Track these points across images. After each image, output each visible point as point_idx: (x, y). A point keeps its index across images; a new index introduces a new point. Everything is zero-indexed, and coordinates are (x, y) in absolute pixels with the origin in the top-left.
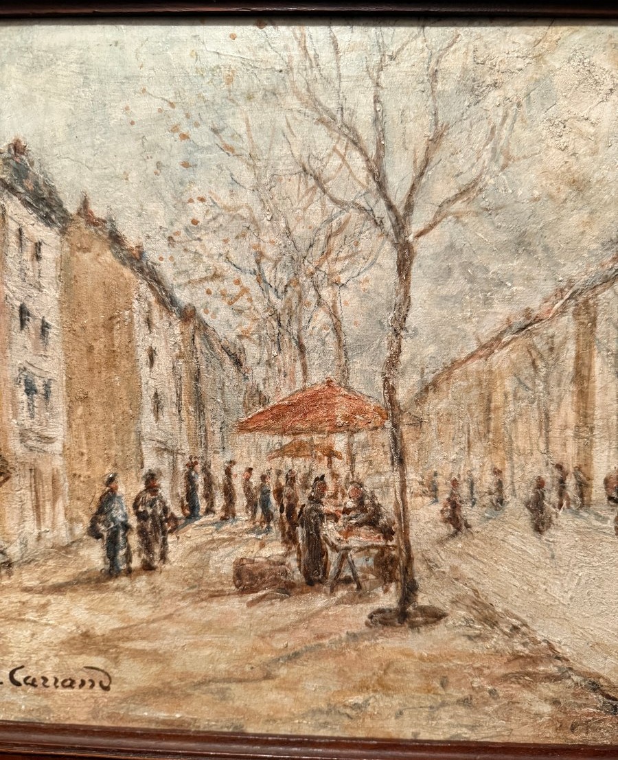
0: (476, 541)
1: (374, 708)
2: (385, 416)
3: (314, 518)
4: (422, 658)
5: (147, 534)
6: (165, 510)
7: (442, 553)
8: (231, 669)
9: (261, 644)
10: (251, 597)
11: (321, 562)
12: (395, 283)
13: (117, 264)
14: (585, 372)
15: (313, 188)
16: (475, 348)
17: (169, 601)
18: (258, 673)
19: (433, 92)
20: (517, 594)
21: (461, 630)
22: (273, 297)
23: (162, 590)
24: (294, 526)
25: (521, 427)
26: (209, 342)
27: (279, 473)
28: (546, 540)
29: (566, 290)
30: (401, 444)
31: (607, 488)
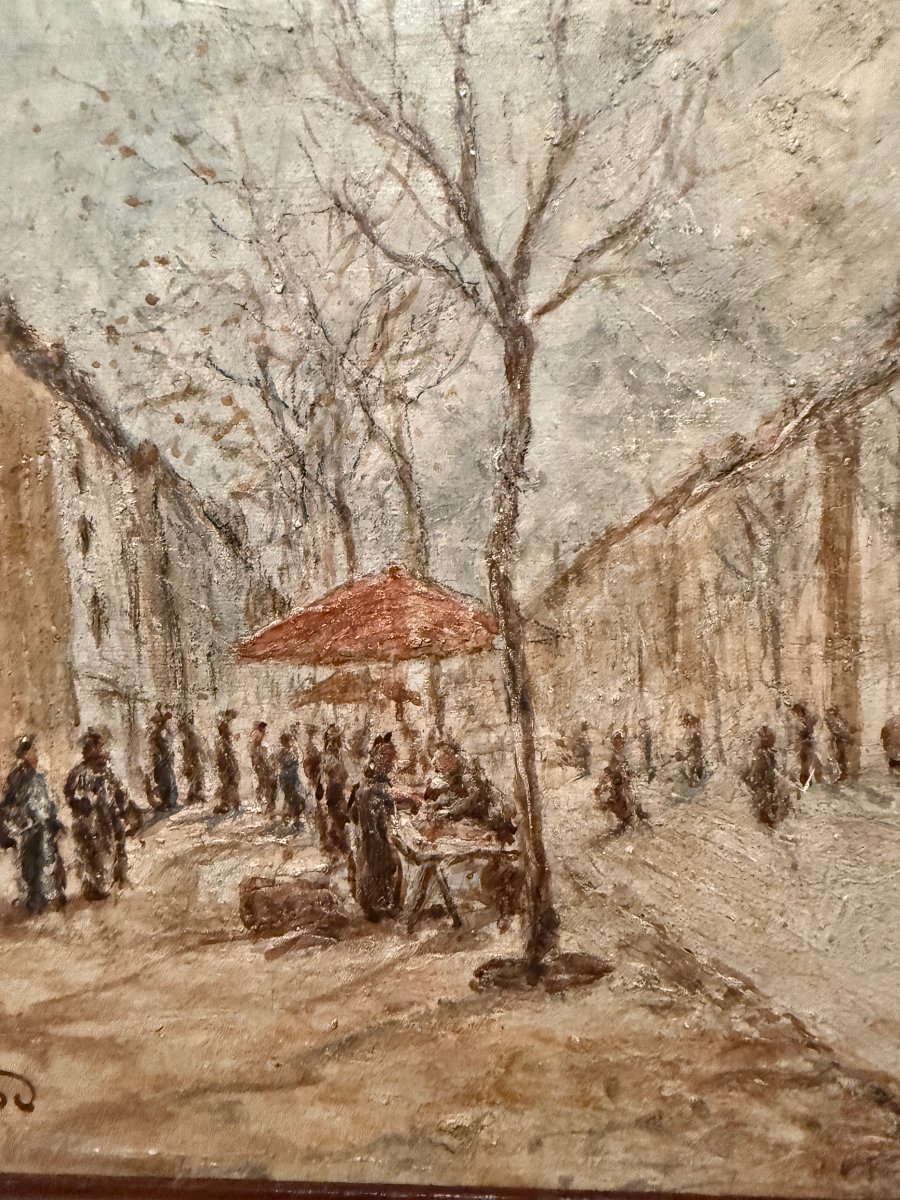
0: (657, 840)
1: (491, 1132)
2: (494, 629)
3: (376, 807)
4: (570, 1045)
5: (90, 837)
6: (120, 796)
7: (600, 862)
8: (242, 1069)
9: (291, 1023)
10: (272, 943)
11: (391, 884)
12: (504, 397)
13: (21, 376)
14: (840, 543)
15: (354, 235)
16: (647, 506)
17: (131, 952)
18: (289, 1074)
19: (559, 58)
20: (732, 930)
21: (637, 996)
22: (291, 426)
23: (120, 933)
24: (341, 821)
25: (730, 643)
26: (183, 505)
27: (312, 731)
28: (781, 837)
29: (803, 400)
30: (523, 677)
31: (885, 746)
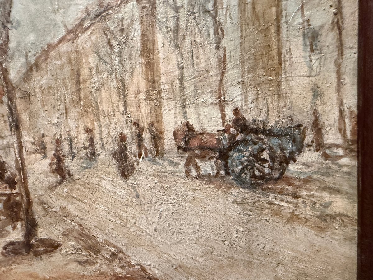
0: (77, 186)
2: (2, 93)
7: (53, 196)
14: (150, 46)
16: (64, 33)
20: (112, 226)
21: (72, 257)
25: (104, 95)
28: (131, 183)
30: (16, 114)
31: (175, 139)
